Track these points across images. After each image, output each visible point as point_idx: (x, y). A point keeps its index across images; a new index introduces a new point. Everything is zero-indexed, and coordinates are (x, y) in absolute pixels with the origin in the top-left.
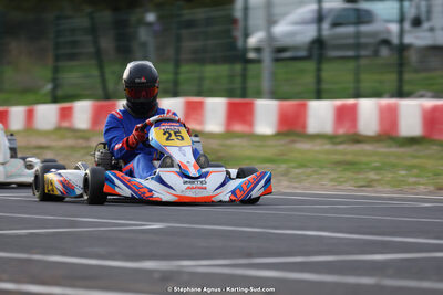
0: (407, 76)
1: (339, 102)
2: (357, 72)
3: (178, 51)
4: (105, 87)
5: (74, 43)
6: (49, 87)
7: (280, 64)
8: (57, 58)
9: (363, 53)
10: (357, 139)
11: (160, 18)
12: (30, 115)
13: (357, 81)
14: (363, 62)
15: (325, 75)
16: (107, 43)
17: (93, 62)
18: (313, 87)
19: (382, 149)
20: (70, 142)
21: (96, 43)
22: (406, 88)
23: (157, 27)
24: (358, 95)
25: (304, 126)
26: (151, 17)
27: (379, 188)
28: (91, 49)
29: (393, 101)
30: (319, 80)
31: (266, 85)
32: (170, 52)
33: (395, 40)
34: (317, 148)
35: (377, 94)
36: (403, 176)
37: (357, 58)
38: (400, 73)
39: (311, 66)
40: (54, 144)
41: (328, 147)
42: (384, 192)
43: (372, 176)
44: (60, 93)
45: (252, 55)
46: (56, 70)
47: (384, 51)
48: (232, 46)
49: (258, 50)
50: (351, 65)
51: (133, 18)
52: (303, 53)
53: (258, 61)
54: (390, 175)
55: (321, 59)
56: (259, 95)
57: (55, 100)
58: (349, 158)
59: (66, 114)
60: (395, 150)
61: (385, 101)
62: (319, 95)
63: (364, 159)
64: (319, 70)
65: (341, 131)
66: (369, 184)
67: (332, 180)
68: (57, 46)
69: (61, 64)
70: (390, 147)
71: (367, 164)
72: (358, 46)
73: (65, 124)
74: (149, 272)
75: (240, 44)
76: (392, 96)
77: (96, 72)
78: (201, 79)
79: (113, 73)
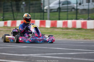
0: (78, 15)
1: (64, 21)
2: (68, 14)
3: (29, 10)
4: (14, 18)
5: (7, 8)
6: (2, 18)
7: (51, 13)
8: (4, 11)
9: (69, 10)
10: (67, 29)
11: (26, 3)
13: (68, 16)
14: (69, 12)
15: (61, 15)
16: (14, 8)
17: (12, 12)
18: (58, 18)
19: (73, 31)
20: (7, 29)
21: (12, 8)
22: (78, 18)
23: (25, 5)
24: (68, 19)
25: (56, 26)
26: (24, 3)
27: (72, 39)
28: (11, 10)
29: (75, 21)
30: (59, 16)
31: (48, 17)
32: (28, 10)
33: (76, 8)
34: (59, 30)
35: (72, 19)
36: (77, 36)
37: (67, 11)
38: (77, 15)
39: (58, 13)
40: (3, 30)
41: (61, 30)
42: (73, 40)
43: (71, 36)
45: (45, 11)
46: (4, 14)
47: (73, 10)
48: (41, 9)
49: (46, 10)
50: (66, 13)
51: (20, 3)
52: (56, 11)
53: (46, 12)
54: (74, 36)
55: (60, 12)
56: (47, 19)
57: (3, 20)
58: (66, 32)
59: (6, 23)
60: (75, 31)
61: (73, 21)
62: (59, 19)
63: (69, 33)
64: (59, 14)
65: (64, 27)
66: (70, 38)
67: (62, 37)
68: (4, 9)
69: (5, 13)
70: (74, 30)
71: (69, 34)
72: (68, 9)
73: (5, 25)
74: (23, 57)
75: (43, 9)
76: (75, 20)
77: (12, 14)
78: (34, 16)
79: (16, 15)
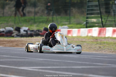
4: (102, 24)
5: (92, 10)
6: (85, 23)
12: (79, 31)
17: (100, 15)
21: (100, 10)
44: (88, 25)
46: (87, 18)
51: (111, 2)
57: (87, 27)
59: (90, 32)
79: (105, 19)
